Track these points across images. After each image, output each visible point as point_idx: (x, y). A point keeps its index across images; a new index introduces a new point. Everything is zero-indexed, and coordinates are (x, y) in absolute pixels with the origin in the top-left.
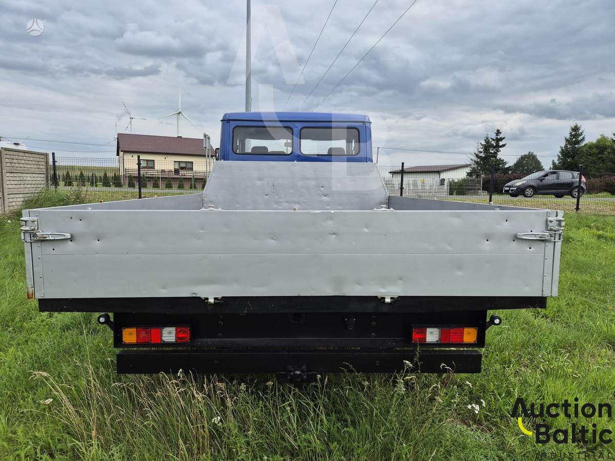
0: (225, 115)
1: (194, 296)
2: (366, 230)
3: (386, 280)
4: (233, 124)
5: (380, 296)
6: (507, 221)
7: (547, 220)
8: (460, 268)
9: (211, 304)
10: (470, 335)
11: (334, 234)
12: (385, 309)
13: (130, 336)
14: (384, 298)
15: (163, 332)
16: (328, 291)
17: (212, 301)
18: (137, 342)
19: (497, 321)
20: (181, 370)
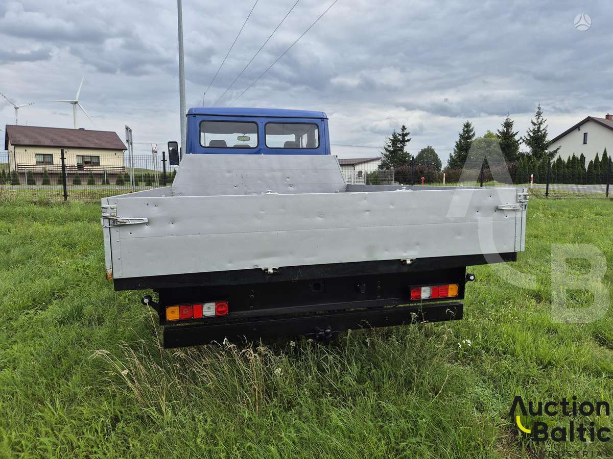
0: (191, 110)
1: (256, 267)
2: (392, 207)
3: (407, 246)
4: (199, 118)
5: (402, 258)
9: (270, 274)
10: (453, 290)
11: (368, 211)
12: (405, 270)
13: (173, 313)
14: (405, 261)
15: (204, 308)
16: (362, 257)
17: (271, 271)
18: (180, 319)
19: (472, 278)
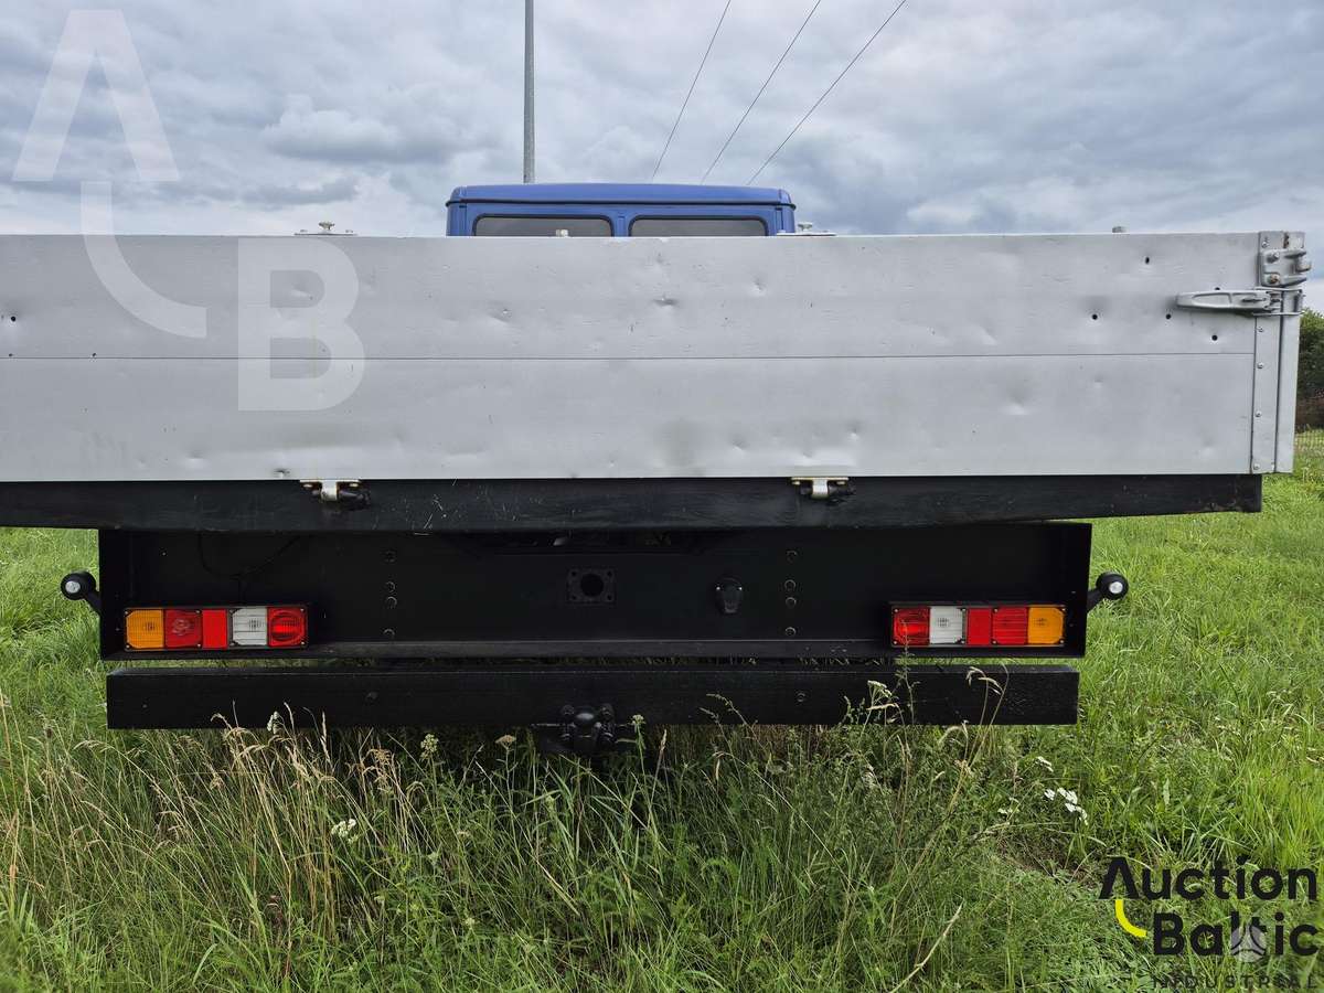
0: (456, 192)
1: (281, 477)
2: (755, 291)
3: (823, 434)
4: (473, 211)
5: (797, 475)
6: (1148, 260)
7: (1259, 258)
8: (1019, 395)
9: (330, 503)
10: (1044, 625)
11: (670, 302)
12: (813, 517)
13: (145, 629)
14: (808, 484)
15: (235, 621)
16: (657, 465)
17: (330, 490)
18: (165, 647)
19: (1116, 588)
20: (275, 715)
